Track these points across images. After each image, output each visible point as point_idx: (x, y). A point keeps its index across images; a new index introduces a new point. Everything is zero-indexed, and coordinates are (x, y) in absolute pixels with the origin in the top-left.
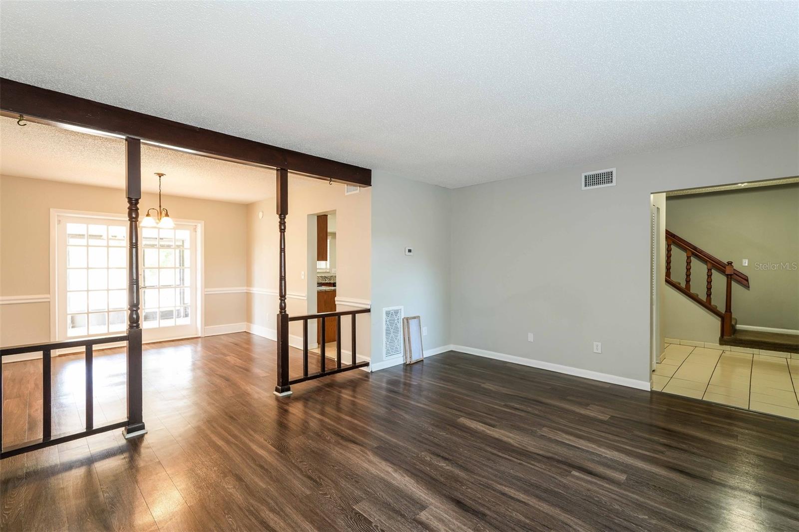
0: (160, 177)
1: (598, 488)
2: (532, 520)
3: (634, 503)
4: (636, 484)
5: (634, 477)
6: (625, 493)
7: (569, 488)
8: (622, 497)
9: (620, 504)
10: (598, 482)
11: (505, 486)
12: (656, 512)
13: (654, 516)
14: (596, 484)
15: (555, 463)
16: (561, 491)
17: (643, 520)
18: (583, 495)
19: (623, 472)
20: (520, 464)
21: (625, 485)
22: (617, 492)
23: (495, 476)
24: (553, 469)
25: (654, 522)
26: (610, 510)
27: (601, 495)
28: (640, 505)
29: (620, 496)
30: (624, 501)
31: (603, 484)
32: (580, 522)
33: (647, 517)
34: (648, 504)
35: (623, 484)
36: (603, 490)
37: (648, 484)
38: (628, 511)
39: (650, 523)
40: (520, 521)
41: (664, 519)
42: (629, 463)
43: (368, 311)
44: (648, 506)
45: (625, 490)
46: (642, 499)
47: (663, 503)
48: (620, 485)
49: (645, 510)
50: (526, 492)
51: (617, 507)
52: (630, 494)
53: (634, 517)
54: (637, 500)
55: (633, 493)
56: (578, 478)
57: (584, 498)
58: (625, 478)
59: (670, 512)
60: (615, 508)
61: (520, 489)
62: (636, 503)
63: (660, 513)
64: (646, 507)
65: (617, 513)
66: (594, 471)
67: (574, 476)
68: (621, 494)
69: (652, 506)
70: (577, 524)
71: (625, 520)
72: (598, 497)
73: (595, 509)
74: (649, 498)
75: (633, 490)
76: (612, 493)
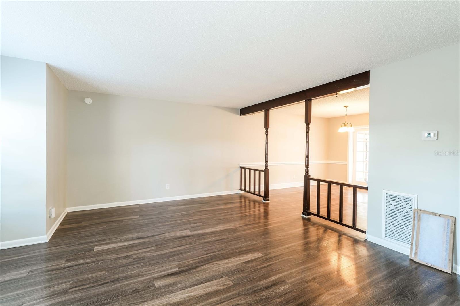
0: (346, 107)
1: (160, 270)
2: (165, 246)
3: (141, 275)
4: (148, 286)
5: (152, 289)
6: (149, 277)
7: (170, 262)
8: (148, 274)
9: (146, 271)
10: (163, 273)
11: (186, 248)
12: (130, 278)
13: (130, 275)
14: (163, 271)
15: (190, 267)
16: (170, 259)
17: (134, 271)
18: (162, 263)
19: (160, 288)
20: (199, 257)
21: (152, 281)
22: (152, 275)
23: (196, 248)
24: (185, 264)
25: (129, 273)
26: (147, 265)
27: (156, 269)
28: (139, 276)
29: (149, 274)
30: (146, 273)
31: (161, 273)
32: (152, 255)
33: (132, 273)
34: (135, 279)
35: (153, 280)
36: (158, 271)
37: (143, 291)
38: (141, 270)
39: (130, 271)
40: (167, 244)
41: (125, 277)
42: (162, 298)
43: (366, 189)
44: (135, 278)
45: (150, 278)
46: (140, 279)
47: (130, 285)
48: (153, 279)
49: (135, 276)
50: (179, 251)
51: (146, 268)
52: (146, 278)
53: (137, 269)
54: (141, 277)
55: (145, 280)
56: (172, 268)
57: (160, 263)
58: (155, 285)
59: (124, 282)
60: (146, 267)
61: (182, 250)
62: (140, 276)
63: (128, 279)
64: (135, 277)
65: (144, 266)
66: (171, 277)
67: (174, 268)
68: (150, 275)
69: (134, 279)
70: (152, 254)
71: (140, 266)
72: (156, 267)
73: (153, 262)
74: (137, 282)
75: (146, 281)
76: (153, 272)
